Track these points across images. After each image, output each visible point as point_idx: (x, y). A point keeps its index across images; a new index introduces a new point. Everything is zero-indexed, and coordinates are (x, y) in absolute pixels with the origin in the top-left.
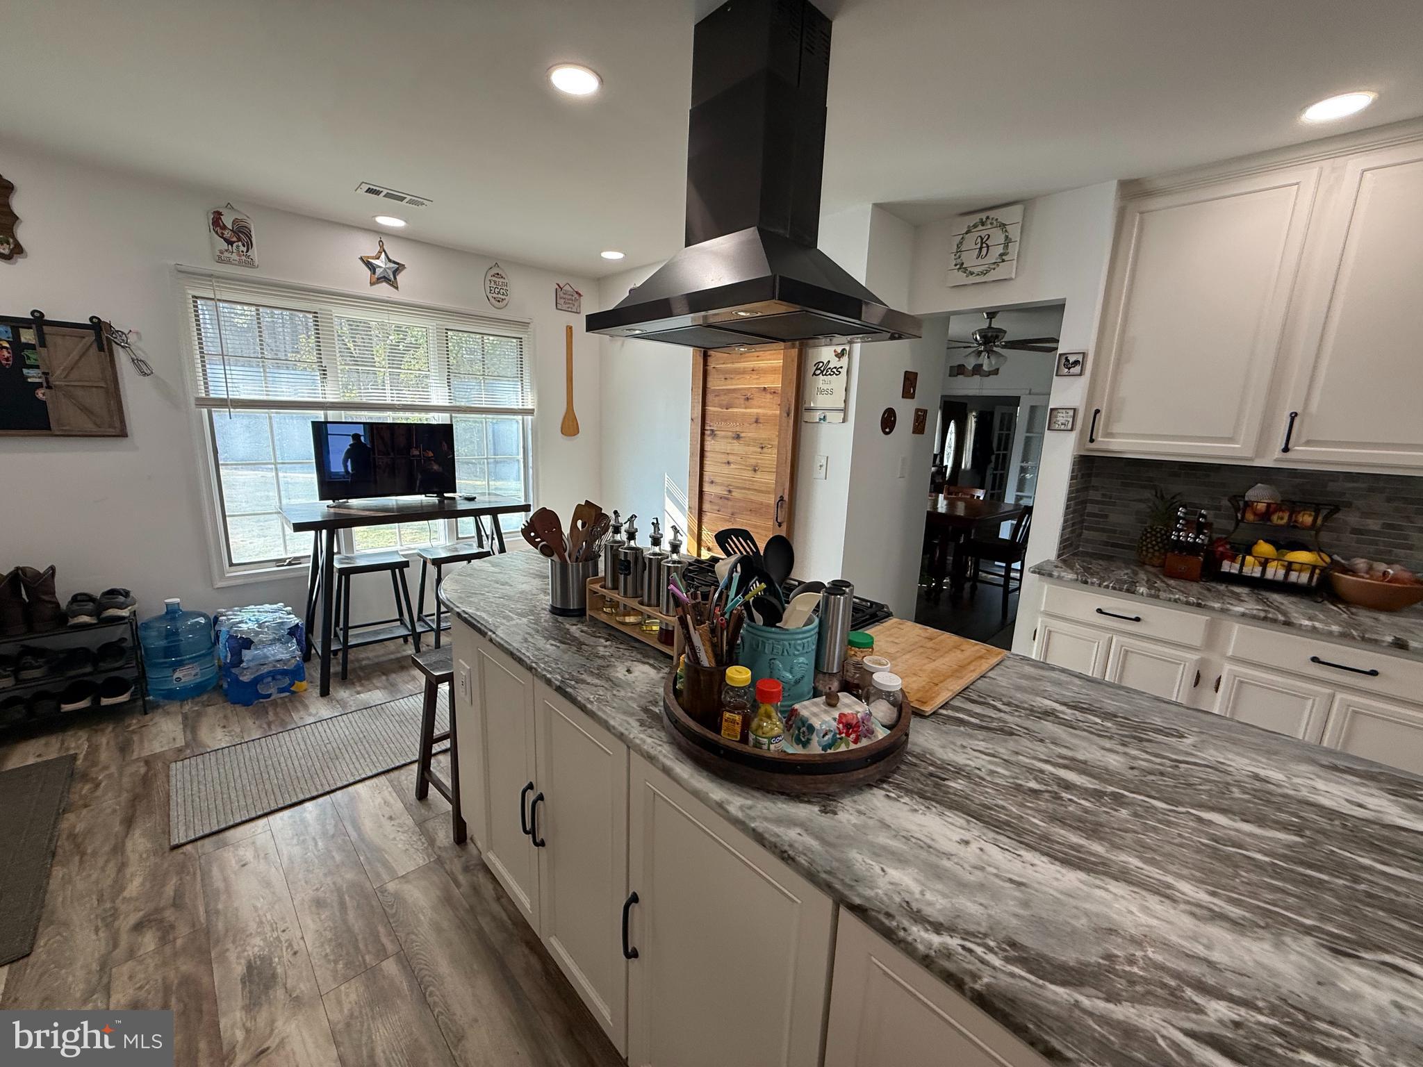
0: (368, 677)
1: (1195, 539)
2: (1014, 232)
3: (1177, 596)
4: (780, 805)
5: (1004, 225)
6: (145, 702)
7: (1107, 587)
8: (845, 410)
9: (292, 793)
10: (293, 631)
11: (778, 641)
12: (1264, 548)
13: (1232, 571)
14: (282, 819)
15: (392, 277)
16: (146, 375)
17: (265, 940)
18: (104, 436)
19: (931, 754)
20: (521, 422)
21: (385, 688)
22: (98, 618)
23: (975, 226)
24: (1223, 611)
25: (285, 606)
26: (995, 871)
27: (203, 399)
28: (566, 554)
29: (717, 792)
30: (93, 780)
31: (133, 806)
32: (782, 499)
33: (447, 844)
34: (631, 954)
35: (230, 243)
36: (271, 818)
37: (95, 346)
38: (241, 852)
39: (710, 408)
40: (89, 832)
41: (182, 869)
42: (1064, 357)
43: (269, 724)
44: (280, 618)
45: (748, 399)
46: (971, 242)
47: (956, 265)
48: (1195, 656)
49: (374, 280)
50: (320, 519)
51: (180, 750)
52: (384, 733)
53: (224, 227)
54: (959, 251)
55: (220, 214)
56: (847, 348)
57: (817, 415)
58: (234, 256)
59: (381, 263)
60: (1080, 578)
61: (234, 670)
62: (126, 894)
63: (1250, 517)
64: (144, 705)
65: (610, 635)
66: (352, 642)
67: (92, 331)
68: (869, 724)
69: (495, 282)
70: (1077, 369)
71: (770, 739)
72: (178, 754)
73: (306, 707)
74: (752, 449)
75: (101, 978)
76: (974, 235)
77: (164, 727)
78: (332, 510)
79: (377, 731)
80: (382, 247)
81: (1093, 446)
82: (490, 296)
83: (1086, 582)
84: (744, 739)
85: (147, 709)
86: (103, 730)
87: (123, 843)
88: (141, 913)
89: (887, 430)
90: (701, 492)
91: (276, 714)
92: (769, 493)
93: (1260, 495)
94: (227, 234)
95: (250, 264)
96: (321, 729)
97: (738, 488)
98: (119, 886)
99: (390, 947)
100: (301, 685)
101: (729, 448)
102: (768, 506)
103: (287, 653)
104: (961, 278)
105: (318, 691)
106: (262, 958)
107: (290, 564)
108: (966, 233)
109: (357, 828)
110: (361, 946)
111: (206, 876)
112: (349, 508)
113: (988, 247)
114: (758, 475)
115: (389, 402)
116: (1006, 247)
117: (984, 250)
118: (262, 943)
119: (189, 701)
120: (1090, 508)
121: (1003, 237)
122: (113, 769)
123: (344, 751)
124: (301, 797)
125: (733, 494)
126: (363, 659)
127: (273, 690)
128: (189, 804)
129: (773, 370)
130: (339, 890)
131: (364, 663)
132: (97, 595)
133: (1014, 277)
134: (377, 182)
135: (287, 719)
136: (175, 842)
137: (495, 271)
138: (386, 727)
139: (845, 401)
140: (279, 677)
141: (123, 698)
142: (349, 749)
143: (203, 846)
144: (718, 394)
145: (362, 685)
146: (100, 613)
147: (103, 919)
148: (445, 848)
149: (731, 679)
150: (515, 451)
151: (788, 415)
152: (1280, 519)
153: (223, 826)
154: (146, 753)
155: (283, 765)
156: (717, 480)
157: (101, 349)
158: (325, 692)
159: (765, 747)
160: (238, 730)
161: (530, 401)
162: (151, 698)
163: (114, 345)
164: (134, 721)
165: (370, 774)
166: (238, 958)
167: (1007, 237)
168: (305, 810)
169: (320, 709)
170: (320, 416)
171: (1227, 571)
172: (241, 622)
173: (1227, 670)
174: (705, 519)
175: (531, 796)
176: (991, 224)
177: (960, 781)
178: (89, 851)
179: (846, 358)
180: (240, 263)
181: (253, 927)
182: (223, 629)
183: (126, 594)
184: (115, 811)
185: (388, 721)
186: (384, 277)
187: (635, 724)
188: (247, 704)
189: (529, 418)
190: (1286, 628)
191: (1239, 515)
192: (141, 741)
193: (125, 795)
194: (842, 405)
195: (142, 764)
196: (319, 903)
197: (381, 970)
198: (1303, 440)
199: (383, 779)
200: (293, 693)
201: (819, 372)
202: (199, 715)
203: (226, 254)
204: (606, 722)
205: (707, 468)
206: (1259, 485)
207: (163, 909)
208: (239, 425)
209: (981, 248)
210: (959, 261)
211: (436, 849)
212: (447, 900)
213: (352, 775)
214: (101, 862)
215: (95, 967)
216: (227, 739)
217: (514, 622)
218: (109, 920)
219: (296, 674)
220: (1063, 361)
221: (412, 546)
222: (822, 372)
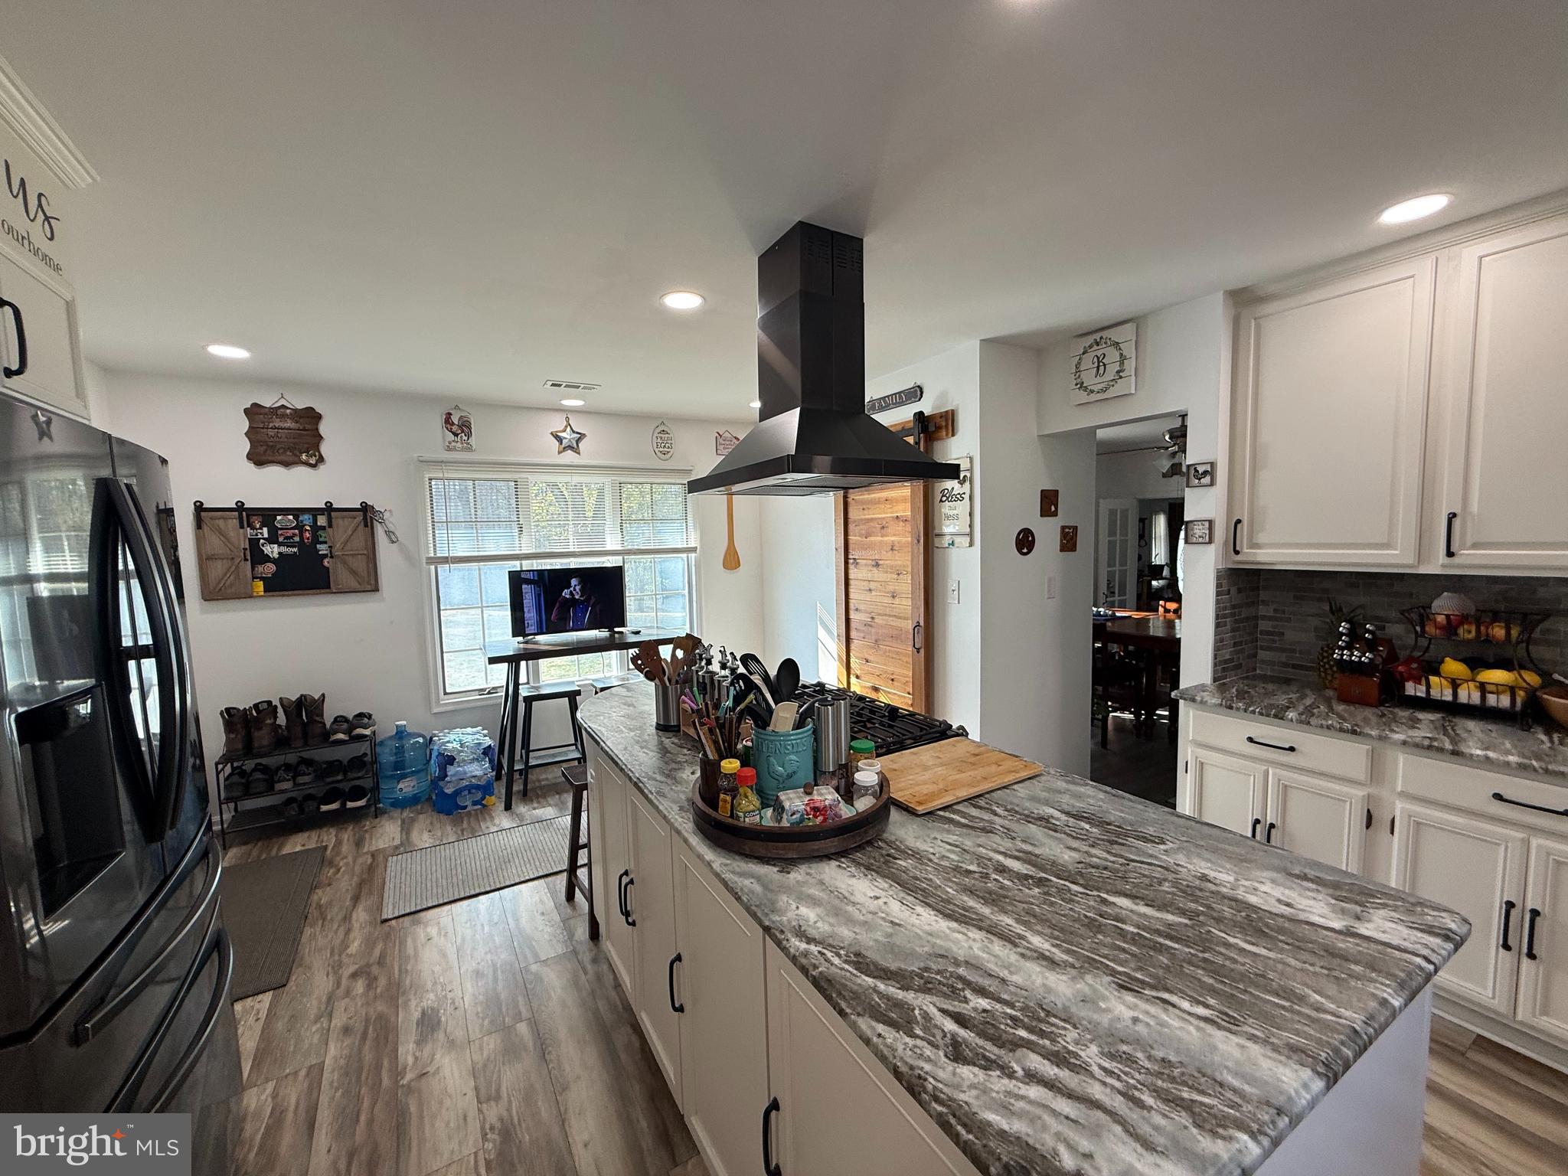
0: (544, 796)
1: (1360, 657)
2: (1129, 350)
3: (1330, 722)
4: (750, 865)
5: (1118, 343)
6: (376, 808)
7: (1253, 712)
8: (971, 535)
9: (471, 888)
10: (487, 751)
11: (772, 741)
12: (1453, 667)
13: (1419, 694)
14: (461, 907)
15: (575, 445)
16: (393, 542)
17: (436, 996)
18: (364, 591)
19: (901, 842)
20: (686, 559)
21: (556, 805)
22: (350, 736)
23: (1091, 347)
24: (1380, 738)
25: (483, 730)
26: (883, 915)
27: (431, 558)
28: (666, 678)
29: (709, 854)
30: (336, 866)
31: (360, 888)
32: (918, 625)
33: (582, 939)
34: (680, 1009)
35: (456, 435)
36: (453, 905)
37: (362, 523)
38: (429, 929)
39: (851, 537)
40: (330, 903)
41: (388, 936)
42: (1192, 468)
43: (462, 831)
44: (478, 739)
45: (883, 527)
46: (1088, 362)
47: (1076, 385)
48: (1360, 793)
49: (561, 449)
50: (511, 653)
51: (397, 847)
52: (549, 844)
53: (453, 424)
54: (1078, 371)
55: (450, 414)
56: (968, 475)
57: (946, 541)
58: (459, 445)
59: (566, 435)
60: (1224, 703)
61: (441, 783)
62: (349, 951)
63: (1430, 629)
64: (377, 812)
65: (693, 746)
66: (532, 762)
67: (361, 513)
68: (837, 810)
69: (661, 438)
70: (1207, 480)
71: (745, 813)
72: (396, 851)
73: (492, 818)
74: (889, 575)
75: (327, 1007)
76: (1091, 355)
77: (387, 829)
78: (522, 646)
79: (544, 842)
80: (568, 422)
81: (1239, 558)
82: (657, 450)
83: (1231, 708)
84: (732, 816)
85: (378, 814)
86: (346, 829)
87: (351, 913)
88: (357, 966)
89: (1025, 550)
90: (848, 620)
91: (469, 823)
92: (906, 619)
93: (1444, 606)
94: (454, 428)
95: (470, 449)
96: (501, 837)
97: (879, 614)
98: (345, 945)
99: (525, 1014)
100: (491, 800)
101: (869, 576)
102: (907, 632)
103: (479, 770)
104: (1083, 397)
105: (503, 805)
106: (432, 1009)
107: (489, 693)
108: (1083, 354)
109: (517, 920)
110: (504, 1010)
111: (403, 943)
112: (536, 643)
113: (1104, 365)
114: (897, 601)
115: (572, 550)
116: (1122, 363)
117: (1102, 368)
118: (434, 998)
119: (408, 809)
120: (1263, 625)
121: (1118, 354)
122: (350, 859)
123: (515, 856)
124: (477, 891)
125: (876, 621)
126: (543, 780)
127: (468, 803)
128: (397, 890)
129: (904, 500)
130: (494, 965)
131: (543, 783)
132: (351, 717)
133: (1133, 392)
134: (557, 379)
135: (477, 827)
136: (385, 917)
137: (661, 428)
138: (551, 839)
139: (970, 526)
140: (474, 791)
141: (361, 803)
142: (520, 855)
143: (403, 923)
144: (859, 522)
145: (538, 802)
146: (352, 732)
147: (333, 967)
148: (581, 943)
149: (724, 767)
150: (681, 585)
151: (919, 542)
152: (1467, 632)
153: (419, 908)
154: (373, 848)
155: (468, 865)
156: (862, 607)
157: (366, 525)
158: (508, 807)
159: (742, 820)
160: (439, 834)
161: (692, 540)
162: (381, 805)
163: (375, 522)
164: (368, 823)
165: (532, 877)
166: (417, 1006)
167: (1121, 355)
168: (478, 901)
169: (504, 821)
170: (516, 566)
171: (1413, 694)
172: (448, 742)
173: (1400, 808)
174: (853, 646)
175: (625, 880)
176: (1106, 343)
177: (910, 861)
178: (329, 918)
179: (967, 484)
180: (463, 450)
181: (429, 985)
182: (436, 748)
183: (370, 717)
184: (348, 890)
185: (554, 835)
186: (569, 446)
187: (676, 808)
188: (449, 813)
189: (693, 556)
190: (1454, 758)
191: (1418, 629)
192: (371, 839)
193: (355, 879)
194: (968, 530)
195: (369, 856)
196: (478, 974)
197: (515, 1030)
198: (1469, 543)
199: (542, 881)
200: (484, 806)
201: (944, 499)
202: (413, 820)
203: (453, 444)
204: (658, 807)
205: (852, 596)
206: (1445, 593)
207: (372, 965)
208: (456, 577)
209: (1098, 367)
210: (1079, 380)
211: (574, 942)
212: (576, 984)
213: (519, 876)
214: (335, 927)
215: (324, 999)
216: (431, 841)
217: (623, 735)
218: (336, 968)
219: (487, 789)
220: (1192, 471)
221: (589, 677)
222: (948, 498)
